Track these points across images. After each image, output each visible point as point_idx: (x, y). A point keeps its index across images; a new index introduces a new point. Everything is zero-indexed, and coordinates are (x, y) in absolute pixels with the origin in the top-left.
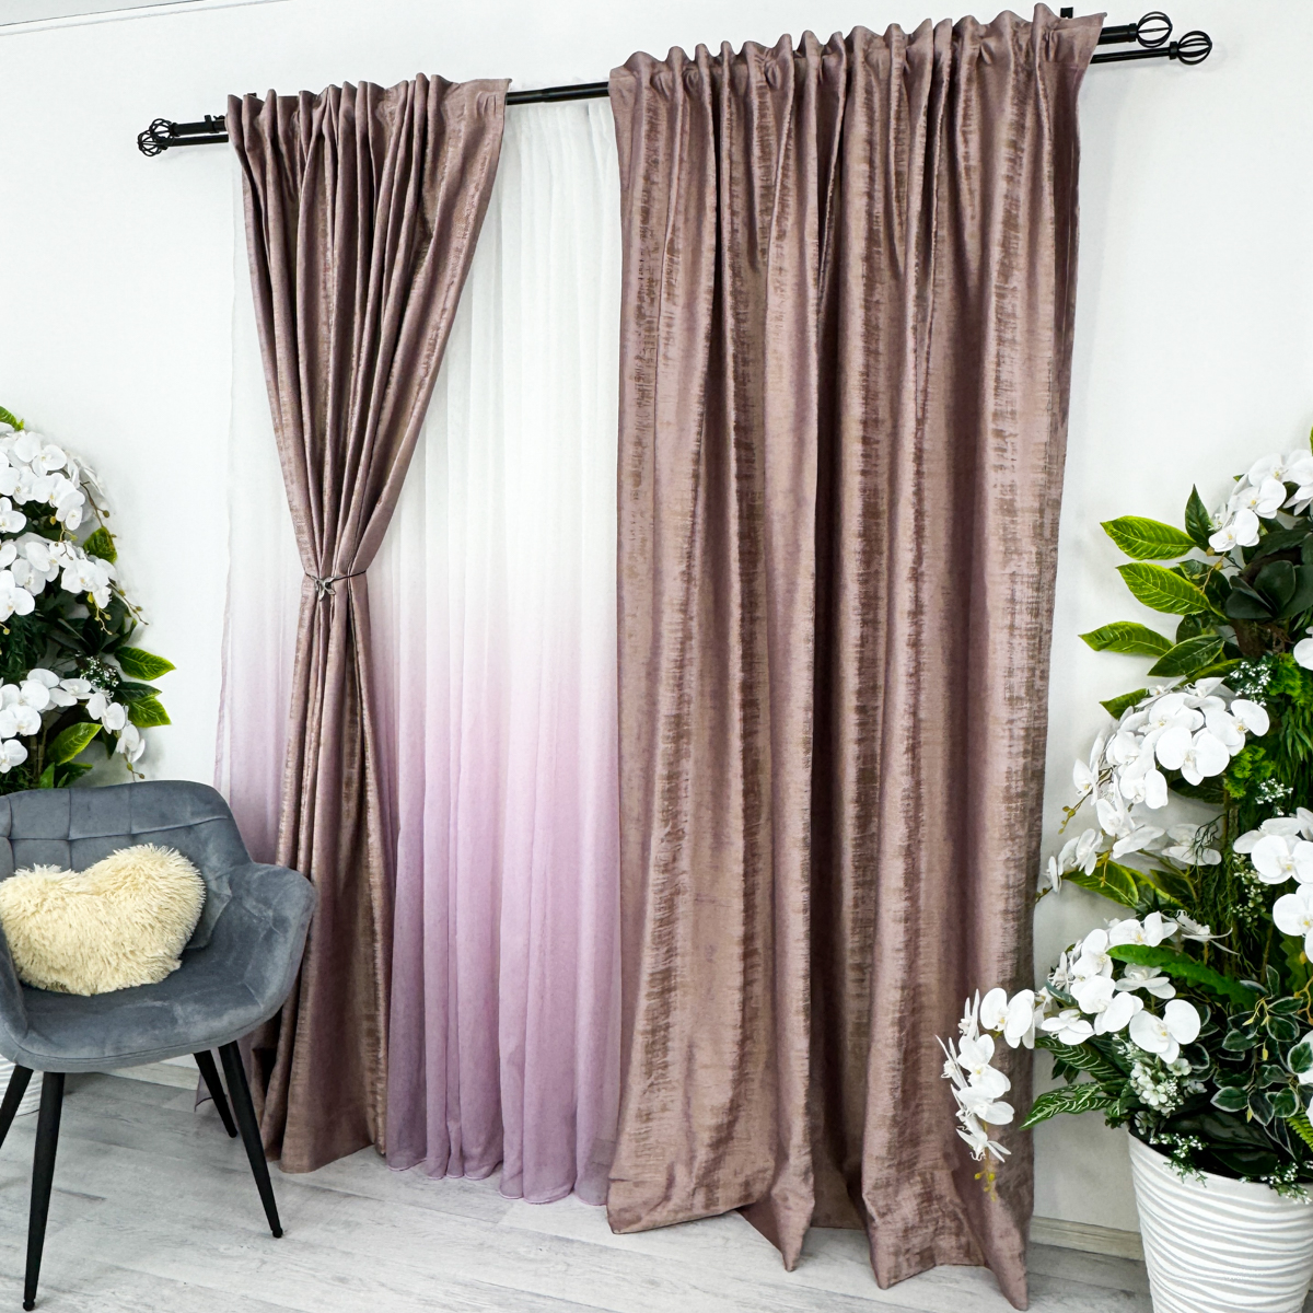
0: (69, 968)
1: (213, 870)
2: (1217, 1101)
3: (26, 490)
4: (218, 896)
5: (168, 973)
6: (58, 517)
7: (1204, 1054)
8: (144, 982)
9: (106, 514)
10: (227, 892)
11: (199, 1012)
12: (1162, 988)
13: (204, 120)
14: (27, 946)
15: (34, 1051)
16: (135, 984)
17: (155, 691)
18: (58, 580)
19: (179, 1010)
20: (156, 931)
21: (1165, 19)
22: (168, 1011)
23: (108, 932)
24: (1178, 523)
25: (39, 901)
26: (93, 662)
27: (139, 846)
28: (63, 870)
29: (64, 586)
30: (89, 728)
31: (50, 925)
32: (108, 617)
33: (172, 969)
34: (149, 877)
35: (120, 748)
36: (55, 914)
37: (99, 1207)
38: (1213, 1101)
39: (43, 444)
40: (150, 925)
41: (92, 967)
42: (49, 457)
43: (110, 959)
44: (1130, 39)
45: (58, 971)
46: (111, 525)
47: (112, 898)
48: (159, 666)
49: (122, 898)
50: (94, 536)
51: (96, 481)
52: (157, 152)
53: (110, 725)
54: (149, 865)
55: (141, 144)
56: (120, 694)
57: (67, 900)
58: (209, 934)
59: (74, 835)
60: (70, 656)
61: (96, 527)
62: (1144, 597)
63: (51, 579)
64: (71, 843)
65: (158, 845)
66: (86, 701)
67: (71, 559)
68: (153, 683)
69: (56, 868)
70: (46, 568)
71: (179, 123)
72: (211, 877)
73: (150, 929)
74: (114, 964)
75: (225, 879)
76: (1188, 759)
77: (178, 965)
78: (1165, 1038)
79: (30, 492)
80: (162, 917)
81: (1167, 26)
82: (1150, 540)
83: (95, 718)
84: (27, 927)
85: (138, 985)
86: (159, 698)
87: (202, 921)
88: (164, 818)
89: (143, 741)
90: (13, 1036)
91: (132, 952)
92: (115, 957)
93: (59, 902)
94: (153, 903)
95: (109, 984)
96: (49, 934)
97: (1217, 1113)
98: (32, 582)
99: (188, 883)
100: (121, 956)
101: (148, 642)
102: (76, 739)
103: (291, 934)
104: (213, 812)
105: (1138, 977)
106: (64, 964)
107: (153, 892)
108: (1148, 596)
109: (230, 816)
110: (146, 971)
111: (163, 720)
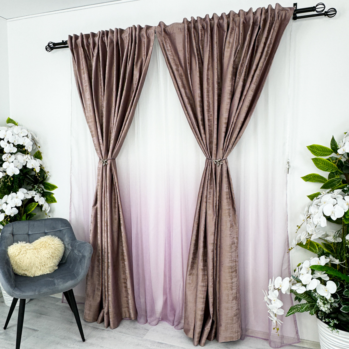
0: (28, 269)
1: (66, 242)
2: (342, 309)
3: (17, 141)
4: (68, 249)
5: (54, 270)
6: (26, 148)
7: (338, 296)
8: (48, 273)
9: (39, 147)
10: (70, 248)
11: (61, 282)
12: (325, 277)
13: (62, 42)
14: (16, 264)
15: (16, 293)
16: (45, 274)
17: (52, 194)
18: (26, 165)
19: (56, 281)
20: (51, 259)
21: (323, 5)
22: (53, 281)
23: (38, 260)
24: (329, 146)
25: (19, 251)
26: (36, 186)
27: (47, 236)
28: (26, 243)
29: (27, 167)
30: (35, 204)
31: (22, 258)
32: (39, 175)
33: (55, 269)
34: (49, 244)
35: (43, 209)
36: (24, 255)
37: (37, 333)
38: (340, 309)
39: (21, 129)
40: (49, 257)
41: (34, 269)
42: (23, 132)
43: (38, 267)
44: (314, 11)
45: (24, 270)
46: (41, 150)
47: (39, 250)
48: (54, 187)
49: (42, 250)
50: (36, 153)
51: (36, 138)
52: (51, 51)
53: (40, 203)
54: (49, 241)
55: (46, 49)
56: (44, 195)
57: (27, 251)
58: (66, 259)
59: (30, 233)
60: (30, 185)
61: (37, 151)
62: (319, 167)
63: (24, 165)
64: (29, 235)
65: (52, 235)
66: (34, 197)
67: (29, 159)
68: (52, 192)
69: (24, 242)
70: (23, 162)
71: (56, 43)
72: (66, 244)
73: (49, 259)
75: (70, 244)
76: (332, 213)
77: (57, 268)
78: (327, 292)
79: (18, 142)
80: (52, 255)
81: (324, 7)
82: (321, 151)
83: (36, 201)
84: (16, 259)
85: (46, 274)
86: (54, 196)
87: (64, 256)
88: (54, 228)
89: (50, 207)
90: (11, 289)
91: (44, 265)
92: (40, 266)
93: (25, 252)
94: (50, 252)
95: (38, 273)
96: (22, 261)
97: (343, 314)
98: (19, 165)
99: (60, 246)
100: (41, 266)
101: (51, 181)
102: (32, 207)
103: (86, 259)
104: (66, 226)
105: (318, 274)
106: (26, 269)
107: (50, 248)
108: (320, 167)
109: (71, 227)
110: (48, 270)
111: (55, 201)
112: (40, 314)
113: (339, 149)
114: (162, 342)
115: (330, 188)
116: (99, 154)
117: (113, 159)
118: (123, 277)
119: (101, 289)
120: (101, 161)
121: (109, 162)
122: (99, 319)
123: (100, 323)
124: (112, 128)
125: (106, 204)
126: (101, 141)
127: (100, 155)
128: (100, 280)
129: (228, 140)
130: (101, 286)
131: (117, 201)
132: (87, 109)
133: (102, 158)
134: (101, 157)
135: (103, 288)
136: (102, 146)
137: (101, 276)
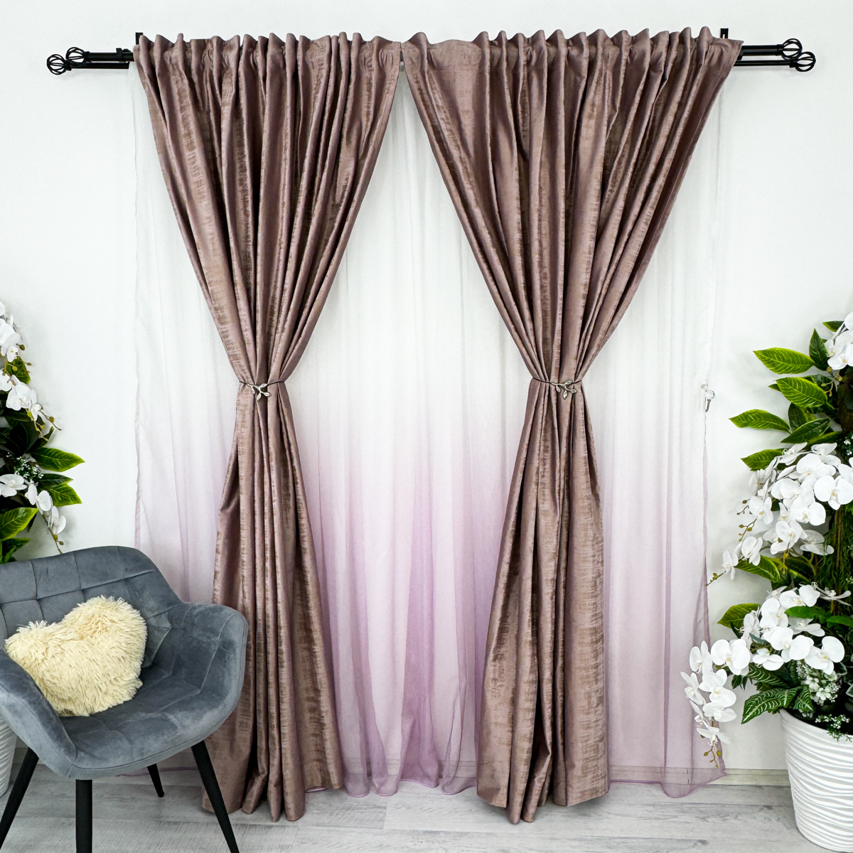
0: (73, 698)
1: (151, 610)
2: (849, 693)
4: (158, 629)
5: (136, 690)
7: (842, 667)
9: (22, 348)
10: (168, 625)
12: (817, 630)
13: (115, 51)
17: (67, 479)
20: (127, 661)
21: (798, 43)
23: (96, 667)
25: (44, 650)
26: (23, 461)
27: (94, 598)
29: (8, 406)
30: (26, 511)
31: (56, 667)
32: (42, 427)
33: (138, 687)
34: (112, 621)
36: (58, 660)
38: (847, 693)
40: (122, 657)
41: (90, 694)
43: (100, 687)
44: (777, 54)
45: (66, 701)
47: (93, 640)
48: (70, 461)
49: (99, 640)
50: (12, 363)
52: (64, 71)
53: (42, 508)
54: (108, 612)
55: (49, 64)
56: (42, 484)
57: (62, 646)
59: (41, 596)
62: (790, 397)
64: (39, 600)
66: (25, 491)
67: (15, 384)
68: (65, 473)
69: (44, 623)
71: (91, 52)
72: (149, 615)
73: (122, 660)
74: (104, 689)
75: (164, 616)
76: (833, 494)
77: (141, 684)
78: (825, 660)
80: (128, 650)
81: (798, 47)
83: (32, 503)
84: (40, 671)
85: (122, 702)
86: (70, 484)
87: (148, 650)
89: (63, 517)
90: (67, 758)
91: (115, 679)
92: (104, 684)
93: (59, 649)
94: (122, 641)
95: (103, 705)
96: (57, 674)
97: (850, 700)
99: (136, 622)
102: (17, 520)
104: (142, 567)
105: (803, 625)
106: (70, 695)
107: (118, 632)
108: (793, 397)
109: (157, 569)
110: (126, 691)
111: (75, 499)
113: (829, 358)
114: (434, 829)
115: (804, 441)
116: (243, 370)
117: (281, 382)
118: (306, 686)
119: (251, 723)
120: (246, 387)
121: (272, 390)
123: (252, 813)
124: (277, 301)
125: (267, 499)
126: (248, 335)
127: (247, 371)
128: (248, 700)
129: (589, 337)
130: (252, 715)
131: (291, 491)
132: (205, 248)
133: (250, 379)
134: (249, 377)
135: (261, 720)
136: (250, 348)
137: (252, 692)
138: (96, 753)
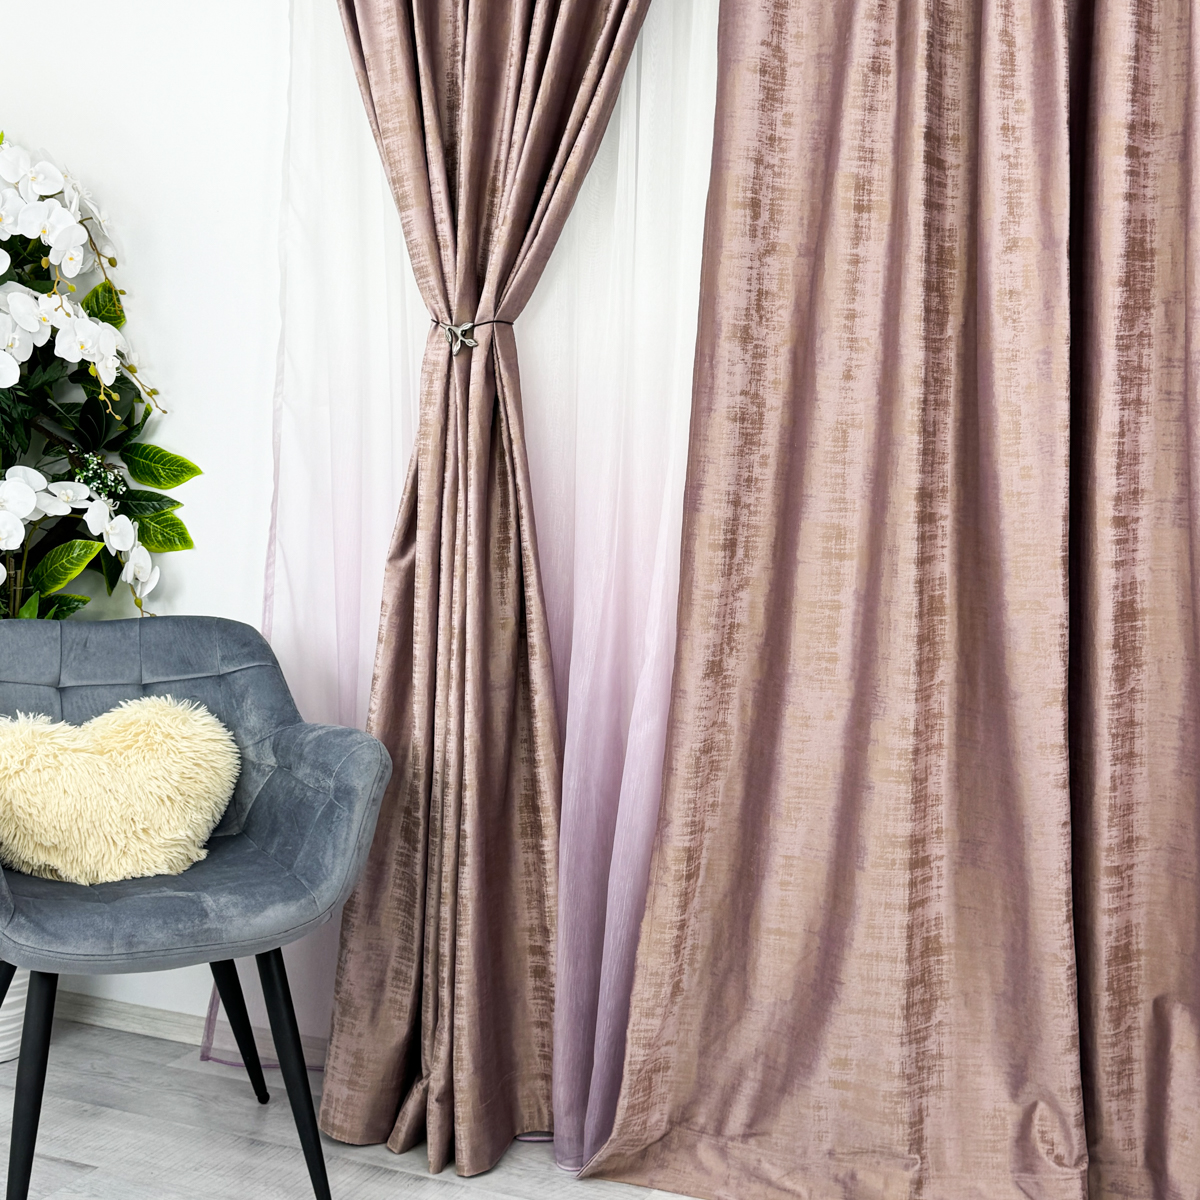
0: (63, 846)
1: (249, 732)
3: (11, 220)
4: (258, 767)
5: (189, 864)
6: (53, 258)
8: (160, 872)
9: (113, 262)
10: (270, 760)
11: (235, 905)
14: (9, 814)
15: (22, 941)
16: (147, 873)
17: (173, 503)
18: (51, 344)
19: (208, 901)
20: (176, 805)
22: (194, 902)
23: (114, 803)
25: (24, 757)
26: (94, 461)
27: (154, 698)
28: (53, 721)
29: (59, 352)
30: (85, 546)
31: (39, 789)
32: (116, 396)
33: (196, 859)
34: (168, 736)
35: (127, 576)
36: (45, 776)
37: (89, 1177)
39: (34, 161)
40: (168, 797)
41: (93, 848)
42: (41, 177)
43: (115, 838)
45: (47, 850)
46: (119, 278)
47: (120, 759)
48: (180, 470)
49: (132, 760)
50: (95, 293)
51: (102, 216)
53: (114, 544)
54: (167, 720)
56: (127, 504)
57: (60, 758)
58: (244, 819)
59: (66, 682)
60: (60, 452)
61: (98, 280)
63: (41, 343)
64: (62, 691)
65: (179, 697)
66: (85, 511)
67: (68, 315)
69: (44, 719)
70: (34, 328)
72: (248, 742)
73: (168, 803)
74: (121, 844)
75: (267, 743)
77: (203, 854)
79: (15, 223)
80: (183, 788)
83: (95, 532)
84: (9, 790)
85: (152, 875)
86: (178, 513)
87: (235, 800)
88: (186, 664)
89: (157, 569)
91: (144, 830)
92: (122, 836)
93: (51, 760)
94: (173, 769)
95: (113, 871)
96: (37, 800)
98: (17, 343)
99: (219, 747)
100: (130, 835)
101: (165, 436)
102: (68, 561)
103: (359, 807)
104: (252, 656)
106: (56, 842)
107: (172, 755)
109: (275, 662)
110: (163, 857)
111: (185, 541)
112: (96, 1103)
116: (434, 297)
117: (504, 324)
118: (528, 923)
119: (413, 974)
120: (440, 329)
121: (481, 335)
122: (400, 1131)
123: (402, 1151)
124: (502, 168)
125: (459, 542)
126: (444, 229)
127: (440, 298)
128: (410, 928)
130: (416, 958)
131: (512, 533)
132: (379, 66)
133: (446, 315)
134: (444, 310)
135: (428, 970)
136: (447, 254)
137: (417, 911)
138: (49, 926)
